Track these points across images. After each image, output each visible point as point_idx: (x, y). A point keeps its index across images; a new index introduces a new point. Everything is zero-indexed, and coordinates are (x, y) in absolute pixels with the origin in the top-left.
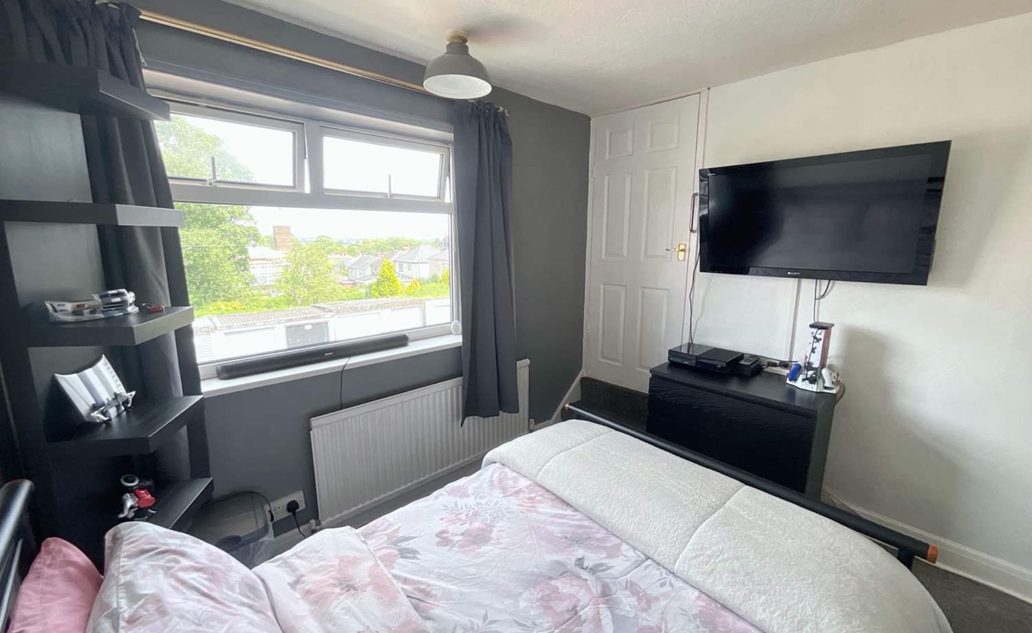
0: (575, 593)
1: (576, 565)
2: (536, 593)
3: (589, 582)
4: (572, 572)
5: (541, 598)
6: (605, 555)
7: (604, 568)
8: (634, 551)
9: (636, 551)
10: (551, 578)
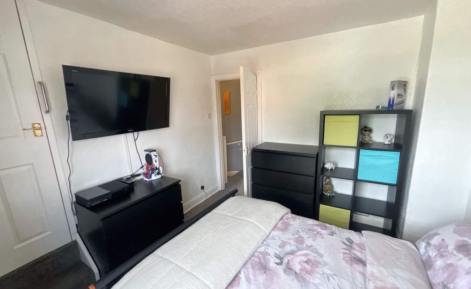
0: (298, 263)
1: (282, 265)
2: (308, 277)
3: (289, 259)
4: (287, 266)
5: (309, 274)
6: (269, 256)
7: (277, 255)
8: (260, 247)
9: (260, 246)
10: (296, 273)
